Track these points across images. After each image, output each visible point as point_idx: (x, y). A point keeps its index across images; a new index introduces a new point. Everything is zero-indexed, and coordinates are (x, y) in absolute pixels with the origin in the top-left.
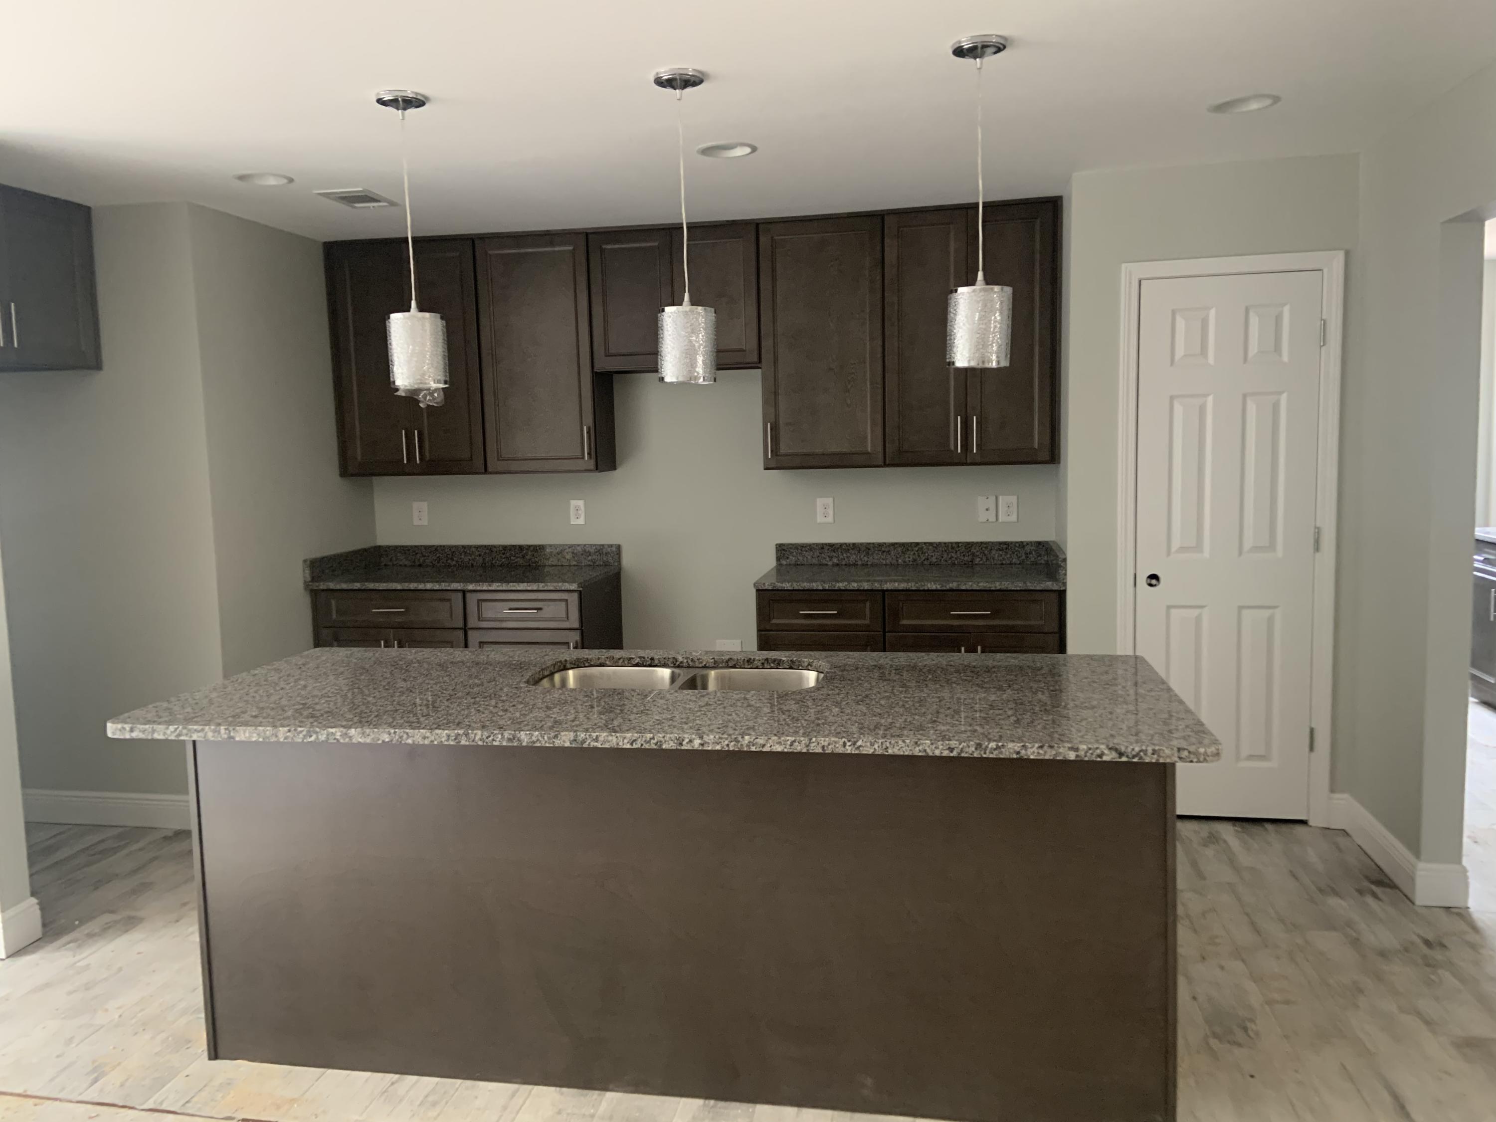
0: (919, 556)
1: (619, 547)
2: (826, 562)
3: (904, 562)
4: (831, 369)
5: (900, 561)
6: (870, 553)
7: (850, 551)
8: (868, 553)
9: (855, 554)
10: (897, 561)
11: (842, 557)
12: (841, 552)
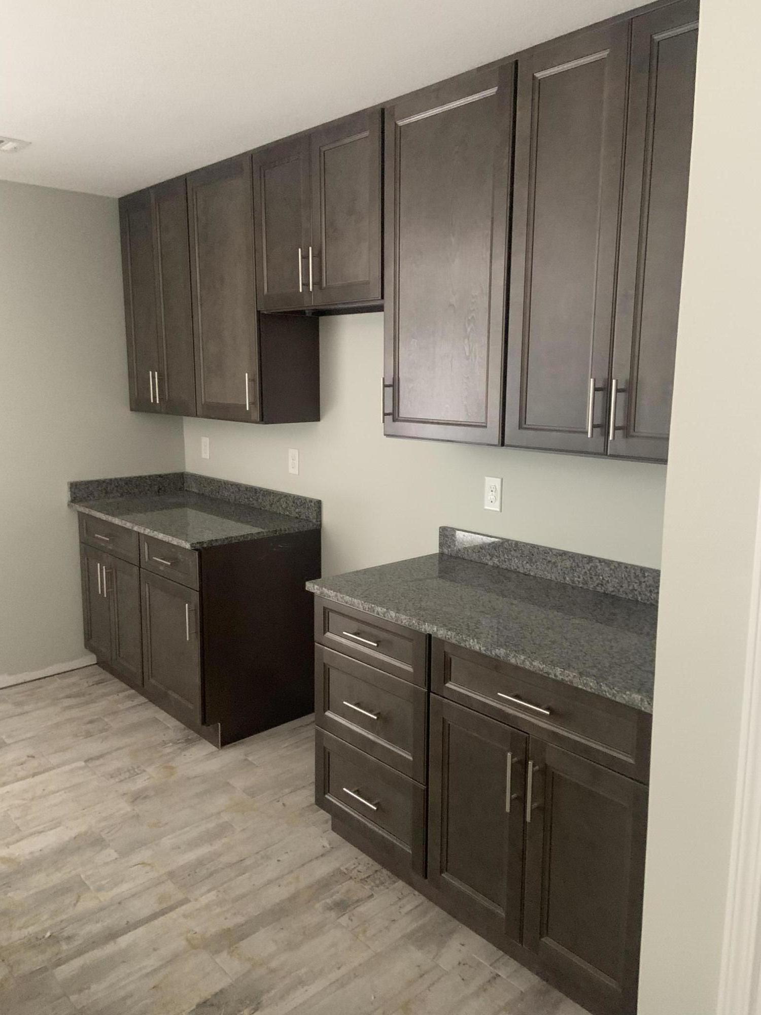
0: (591, 578)
1: (319, 503)
2: (487, 561)
3: (573, 582)
4: (451, 305)
5: (568, 579)
6: (534, 560)
7: (513, 553)
8: (531, 560)
9: (517, 557)
10: (565, 578)
11: (503, 558)
12: (503, 552)
